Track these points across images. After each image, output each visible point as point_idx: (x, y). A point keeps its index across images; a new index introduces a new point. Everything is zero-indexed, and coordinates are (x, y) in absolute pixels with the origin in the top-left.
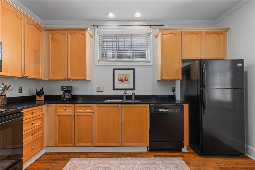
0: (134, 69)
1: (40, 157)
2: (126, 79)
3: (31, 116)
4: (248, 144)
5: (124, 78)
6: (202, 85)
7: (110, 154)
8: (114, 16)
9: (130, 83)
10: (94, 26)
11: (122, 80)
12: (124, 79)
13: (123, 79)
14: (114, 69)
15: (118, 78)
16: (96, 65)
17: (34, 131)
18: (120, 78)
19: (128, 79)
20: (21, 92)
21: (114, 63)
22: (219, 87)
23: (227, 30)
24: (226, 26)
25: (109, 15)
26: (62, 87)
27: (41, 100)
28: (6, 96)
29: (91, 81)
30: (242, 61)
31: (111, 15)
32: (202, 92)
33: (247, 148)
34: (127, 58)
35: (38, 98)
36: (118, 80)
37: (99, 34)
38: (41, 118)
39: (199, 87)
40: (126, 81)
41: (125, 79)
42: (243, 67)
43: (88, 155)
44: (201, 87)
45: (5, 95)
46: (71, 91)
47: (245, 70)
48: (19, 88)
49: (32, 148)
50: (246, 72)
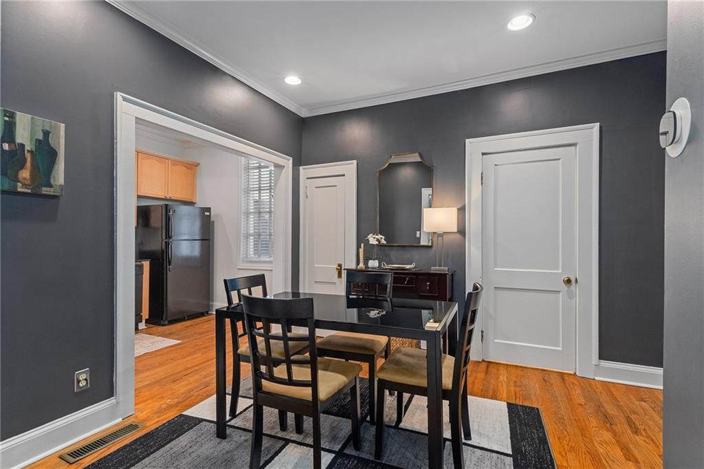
4: (213, 301)
6: (168, 236)
22: (186, 238)
23: (198, 165)
24: (196, 160)
30: (209, 210)
32: (167, 244)
33: (212, 305)
39: (164, 237)
42: (209, 216)
44: (166, 238)
47: (212, 219)
50: (213, 222)
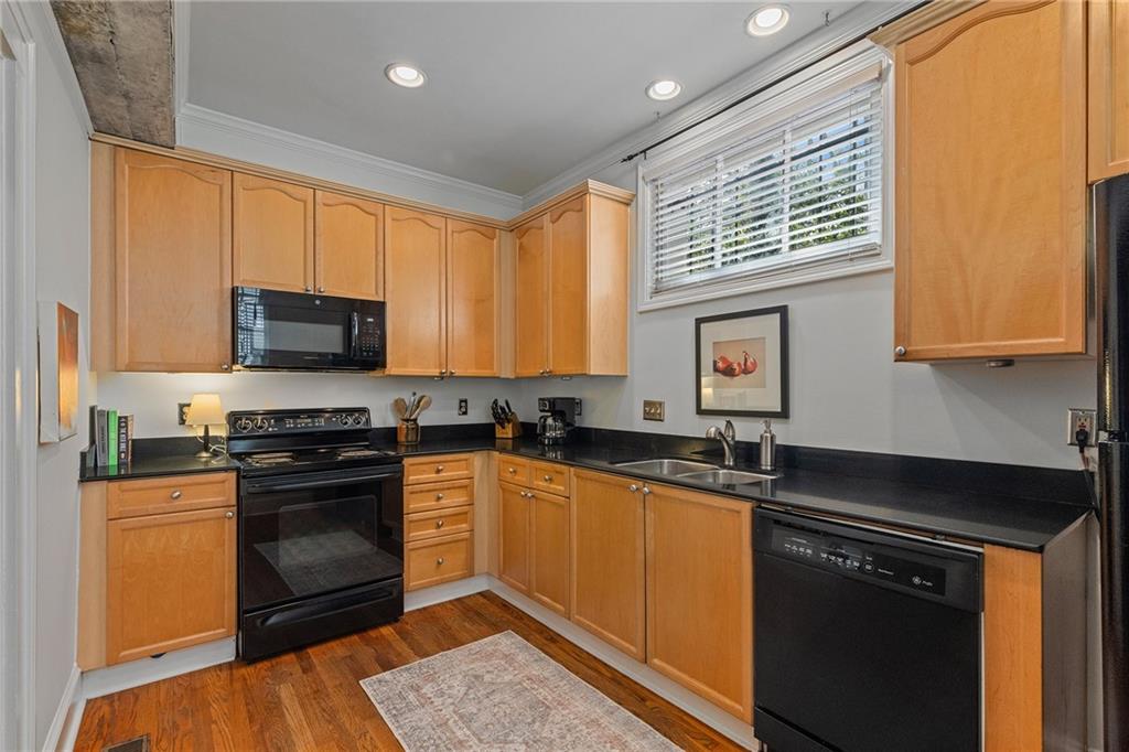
0: (783, 311)
1: (469, 596)
2: (745, 364)
3: (433, 476)
5: (735, 358)
7: (609, 675)
8: (679, 88)
9: (763, 385)
10: (630, 158)
11: (728, 371)
12: (739, 364)
13: (735, 366)
14: (699, 322)
15: (715, 362)
16: (641, 313)
17: (444, 519)
18: (724, 359)
19: (755, 364)
20: (465, 413)
21: (696, 294)
25: (654, 90)
26: (540, 399)
27: (505, 436)
28: (418, 421)
29: (625, 377)
31: (665, 90)
34: (764, 253)
35: (499, 432)
36: (716, 370)
37: (654, 180)
38: (466, 487)
40: (746, 371)
41: (742, 363)
43: (552, 645)
45: (415, 420)
46: (567, 412)
48: (461, 401)
49: (439, 563)
